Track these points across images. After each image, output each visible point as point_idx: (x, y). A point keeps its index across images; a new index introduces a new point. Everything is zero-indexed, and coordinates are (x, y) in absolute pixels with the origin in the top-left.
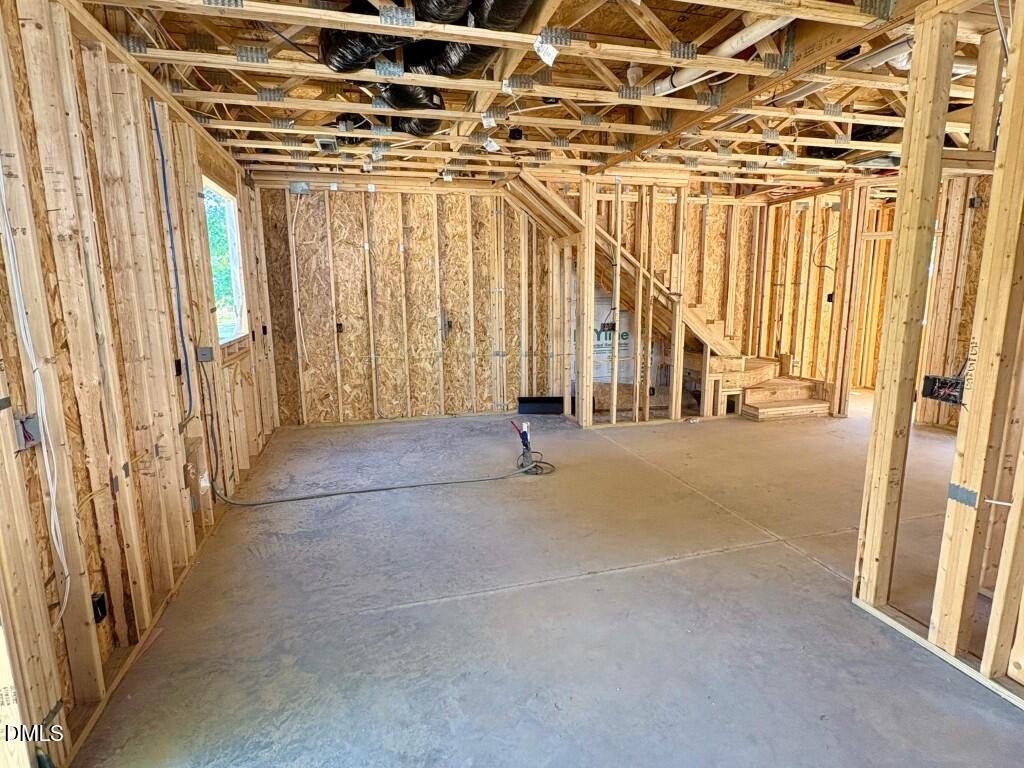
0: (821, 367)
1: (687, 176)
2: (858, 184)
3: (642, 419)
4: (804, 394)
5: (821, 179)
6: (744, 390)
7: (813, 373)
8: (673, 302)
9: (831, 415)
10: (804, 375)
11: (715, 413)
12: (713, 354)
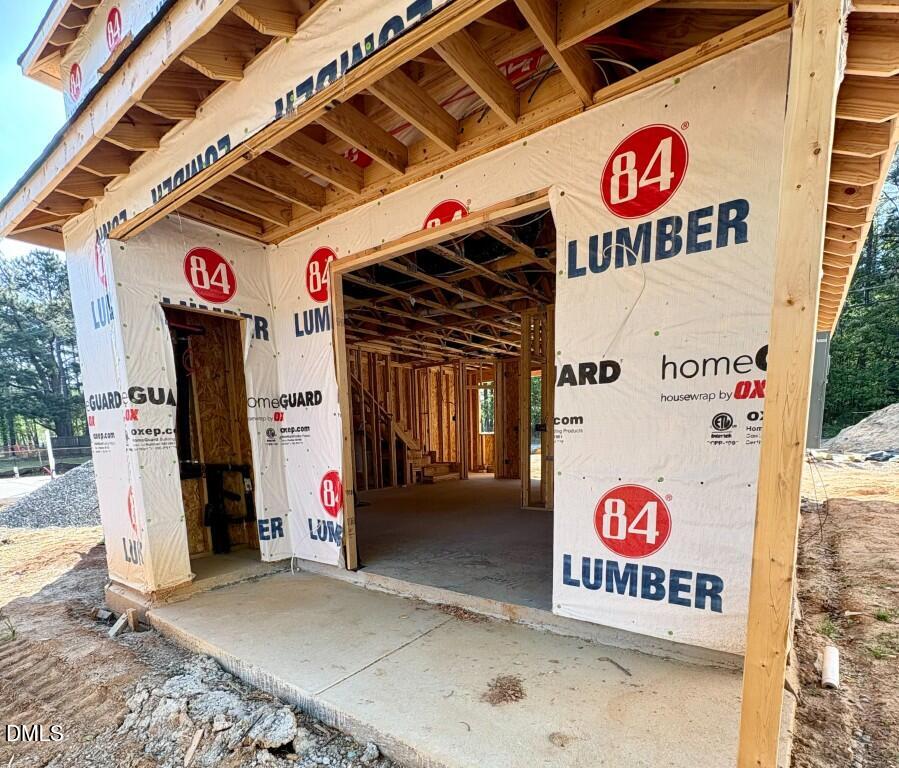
0: (453, 454)
1: (390, 349)
2: (461, 361)
3: (380, 486)
4: (447, 469)
5: (443, 357)
6: (423, 468)
7: (449, 459)
8: (388, 419)
9: (461, 478)
10: (445, 461)
11: (412, 481)
12: (409, 449)
